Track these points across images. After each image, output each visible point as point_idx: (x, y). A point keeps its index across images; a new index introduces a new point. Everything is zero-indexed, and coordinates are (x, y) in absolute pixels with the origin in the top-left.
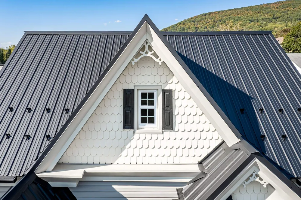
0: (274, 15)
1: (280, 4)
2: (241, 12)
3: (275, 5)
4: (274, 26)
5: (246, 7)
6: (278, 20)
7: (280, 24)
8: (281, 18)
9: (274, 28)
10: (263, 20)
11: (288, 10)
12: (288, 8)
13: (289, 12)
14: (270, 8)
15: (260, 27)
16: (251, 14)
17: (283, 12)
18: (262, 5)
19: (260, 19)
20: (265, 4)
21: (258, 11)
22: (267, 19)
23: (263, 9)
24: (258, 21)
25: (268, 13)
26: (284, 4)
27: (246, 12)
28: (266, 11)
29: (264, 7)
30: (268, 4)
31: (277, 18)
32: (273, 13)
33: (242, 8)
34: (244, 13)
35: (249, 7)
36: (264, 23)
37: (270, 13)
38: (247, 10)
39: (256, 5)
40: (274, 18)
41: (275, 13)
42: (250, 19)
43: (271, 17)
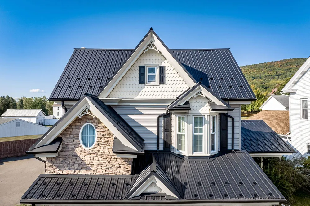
0: (277, 72)
1: (284, 62)
2: (245, 70)
3: (279, 63)
4: (276, 82)
5: (250, 66)
6: (280, 77)
7: (282, 80)
8: (283, 75)
9: (276, 84)
10: (266, 77)
11: (291, 68)
12: (291, 66)
13: (292, 70)
14: (274, 66)
15: (262, 83)
16: (255, 72)
17: (286, 70)
18: (266, 63)
19: (263, 76)
20: (269, 63)
21: (262, 69)
22: (270, 76)
23: (267, 67)
24: (261, 78)
25: (272, 70)
26: (288, 62)
27: (250, 70)
28: (270, 69)
29: (268, 65)
30: (272, 63)
31: (280, 75)
32: (276, 71)
33: (246, 66)
34: (247, 70)
35: (253, 65)
36: (266, 79)
37: (273, 71)
38: (251, 68)
39: (260, 63)
40: (277, 75)
41: (279, 70)
42: (253, 76)
43: (273, 74)
